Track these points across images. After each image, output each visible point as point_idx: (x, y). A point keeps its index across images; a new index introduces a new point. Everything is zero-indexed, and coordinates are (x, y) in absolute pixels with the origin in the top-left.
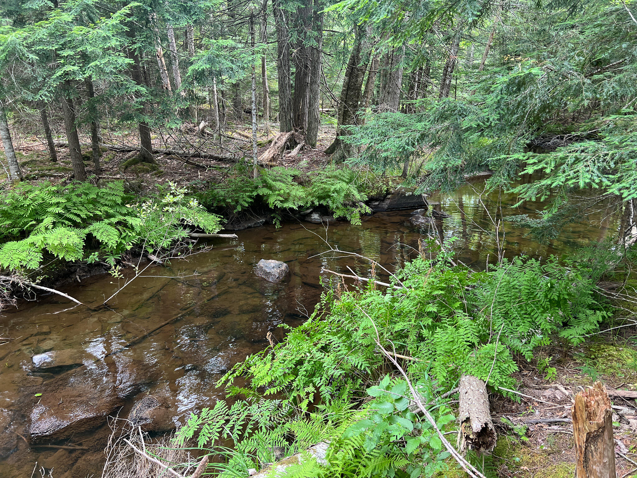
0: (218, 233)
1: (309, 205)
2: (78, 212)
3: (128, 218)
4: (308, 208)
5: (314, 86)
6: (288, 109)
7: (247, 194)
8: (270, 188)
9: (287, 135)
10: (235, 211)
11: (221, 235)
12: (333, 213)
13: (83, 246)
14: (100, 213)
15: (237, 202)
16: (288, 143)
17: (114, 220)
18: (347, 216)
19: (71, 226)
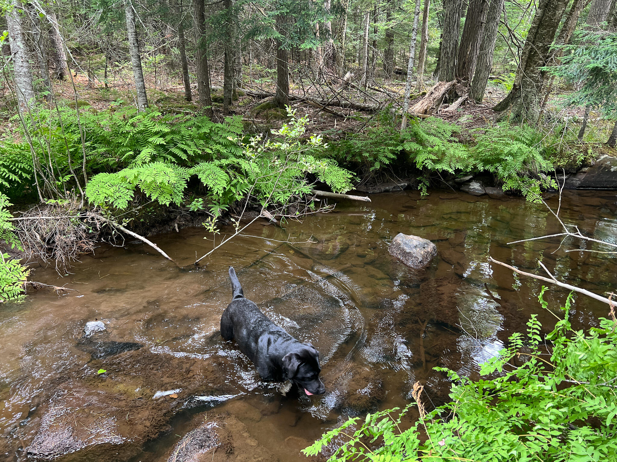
0: (348, 193)
1: (469, 170)
2: (185, 147)
3: (241, 161)
4: (466, 174)
5: (491, 24)
6: (452, 54)
7: (390, 148)
8: (421, 142)
9: (446, 86)
10: (371, 169)
11: (351, 197)
12: (501, 184)
13: (185, 188)
14: (210, 152)
15: (376, 158)
16: (447, 95)
17: (224, 162)
18: (522, 190)
19: (174, 163)
